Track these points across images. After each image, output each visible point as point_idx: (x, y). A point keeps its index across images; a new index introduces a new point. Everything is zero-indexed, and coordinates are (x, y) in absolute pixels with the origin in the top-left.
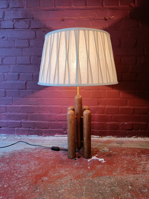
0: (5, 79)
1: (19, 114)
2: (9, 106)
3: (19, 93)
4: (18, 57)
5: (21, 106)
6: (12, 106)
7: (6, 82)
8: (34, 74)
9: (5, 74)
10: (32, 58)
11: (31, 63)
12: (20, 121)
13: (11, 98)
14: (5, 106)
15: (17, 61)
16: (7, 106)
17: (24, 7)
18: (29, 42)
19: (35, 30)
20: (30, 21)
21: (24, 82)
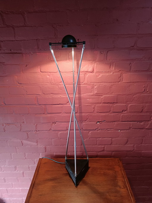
0: (3, 170)
1: (20, 194)
2: (10, 189)
3: (18, 180)
4: (13, 154)
5: (21, 188)
6: (12, 189)
7: (4, 172)
8: (30, 166)
9: (2, 166)
10: (26, 154)
11: (26, 158)
12: (21, 199)
13: (11, 183)
14: (6, 189)
15: (12, 157)
16: (8, 189)
17: (12, 114)
18: (22, 142)
19: (27, 132)
20: (21, 125)
21: (21, 172)
